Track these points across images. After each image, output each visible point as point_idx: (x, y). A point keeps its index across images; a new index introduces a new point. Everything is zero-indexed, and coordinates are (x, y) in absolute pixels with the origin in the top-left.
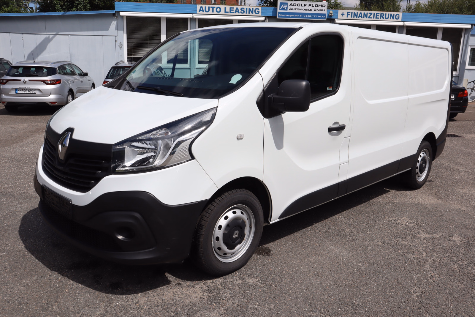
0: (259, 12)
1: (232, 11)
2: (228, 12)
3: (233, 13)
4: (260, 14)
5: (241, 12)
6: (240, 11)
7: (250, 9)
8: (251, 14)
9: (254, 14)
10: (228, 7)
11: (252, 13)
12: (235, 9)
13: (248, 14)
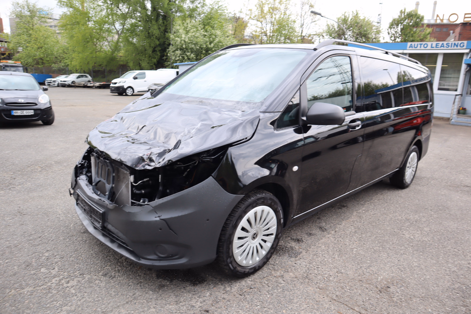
0: (463, 45)
1: (438, 46)
2: (433, 47)
3: (438, 47)
4: (465, 47)
5: (446, 47)
6: (445, 45)
7: (455, 44)
8: (455, 48)
9: (459, 48)
10: (434, 44)
11: (457, 46)
12: (440, 45)
13: (452, 48)
